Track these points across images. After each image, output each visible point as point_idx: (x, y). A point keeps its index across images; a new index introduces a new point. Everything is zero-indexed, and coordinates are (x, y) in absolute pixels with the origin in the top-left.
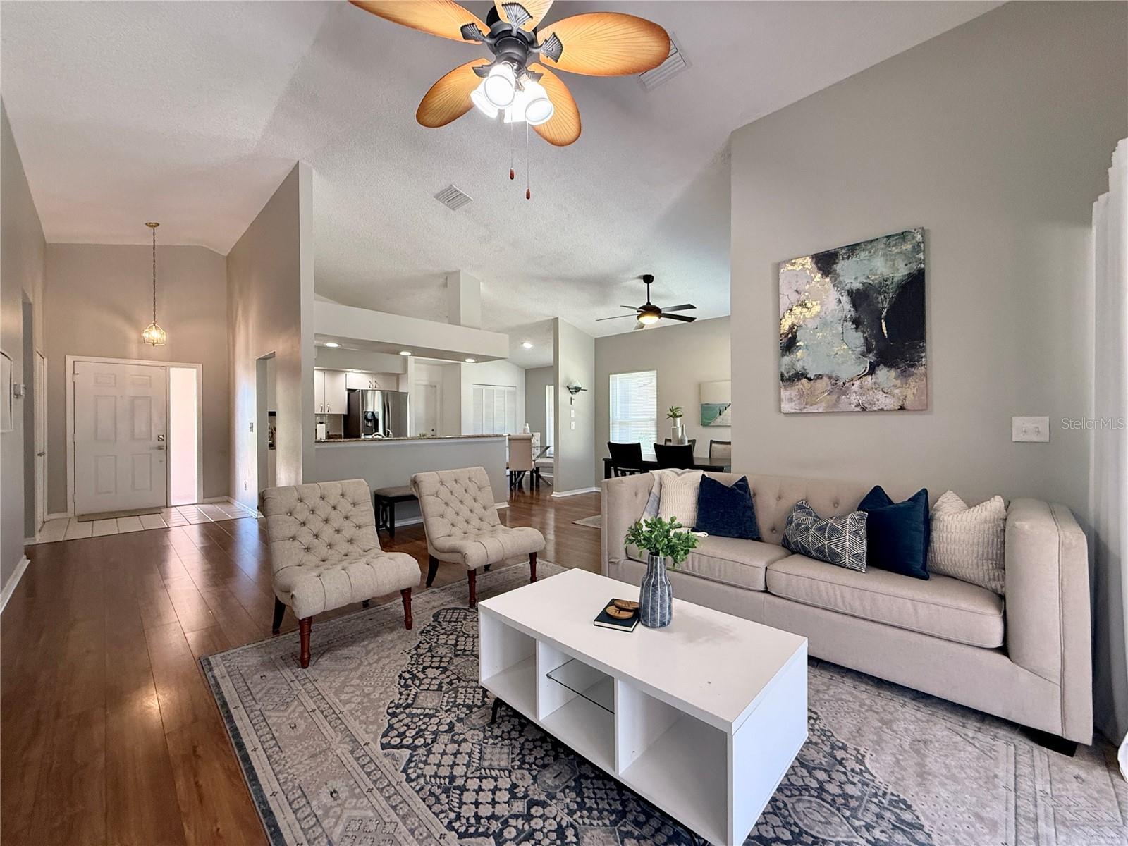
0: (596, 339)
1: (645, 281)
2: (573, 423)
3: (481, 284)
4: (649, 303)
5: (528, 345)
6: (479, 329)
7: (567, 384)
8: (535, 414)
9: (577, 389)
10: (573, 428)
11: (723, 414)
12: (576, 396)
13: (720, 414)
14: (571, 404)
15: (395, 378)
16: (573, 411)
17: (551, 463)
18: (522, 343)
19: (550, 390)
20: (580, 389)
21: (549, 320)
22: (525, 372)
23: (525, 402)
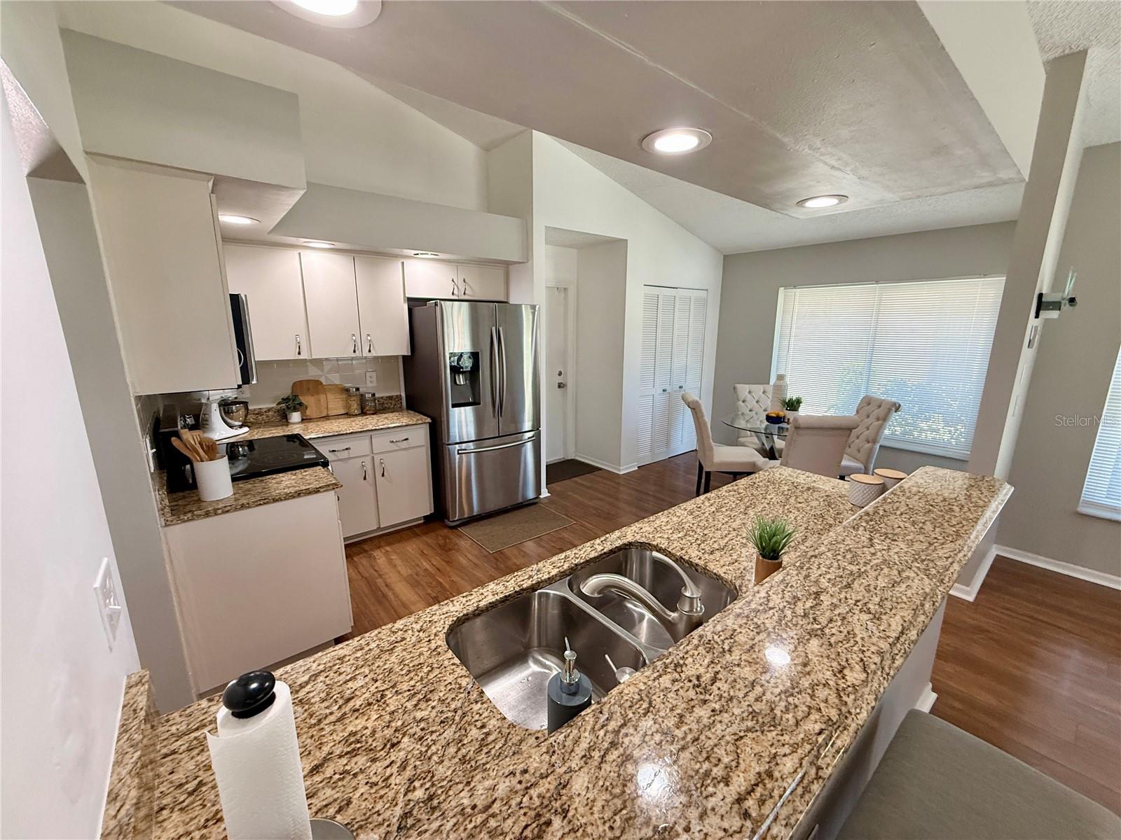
22: (724, 259)
23: (719, 320)
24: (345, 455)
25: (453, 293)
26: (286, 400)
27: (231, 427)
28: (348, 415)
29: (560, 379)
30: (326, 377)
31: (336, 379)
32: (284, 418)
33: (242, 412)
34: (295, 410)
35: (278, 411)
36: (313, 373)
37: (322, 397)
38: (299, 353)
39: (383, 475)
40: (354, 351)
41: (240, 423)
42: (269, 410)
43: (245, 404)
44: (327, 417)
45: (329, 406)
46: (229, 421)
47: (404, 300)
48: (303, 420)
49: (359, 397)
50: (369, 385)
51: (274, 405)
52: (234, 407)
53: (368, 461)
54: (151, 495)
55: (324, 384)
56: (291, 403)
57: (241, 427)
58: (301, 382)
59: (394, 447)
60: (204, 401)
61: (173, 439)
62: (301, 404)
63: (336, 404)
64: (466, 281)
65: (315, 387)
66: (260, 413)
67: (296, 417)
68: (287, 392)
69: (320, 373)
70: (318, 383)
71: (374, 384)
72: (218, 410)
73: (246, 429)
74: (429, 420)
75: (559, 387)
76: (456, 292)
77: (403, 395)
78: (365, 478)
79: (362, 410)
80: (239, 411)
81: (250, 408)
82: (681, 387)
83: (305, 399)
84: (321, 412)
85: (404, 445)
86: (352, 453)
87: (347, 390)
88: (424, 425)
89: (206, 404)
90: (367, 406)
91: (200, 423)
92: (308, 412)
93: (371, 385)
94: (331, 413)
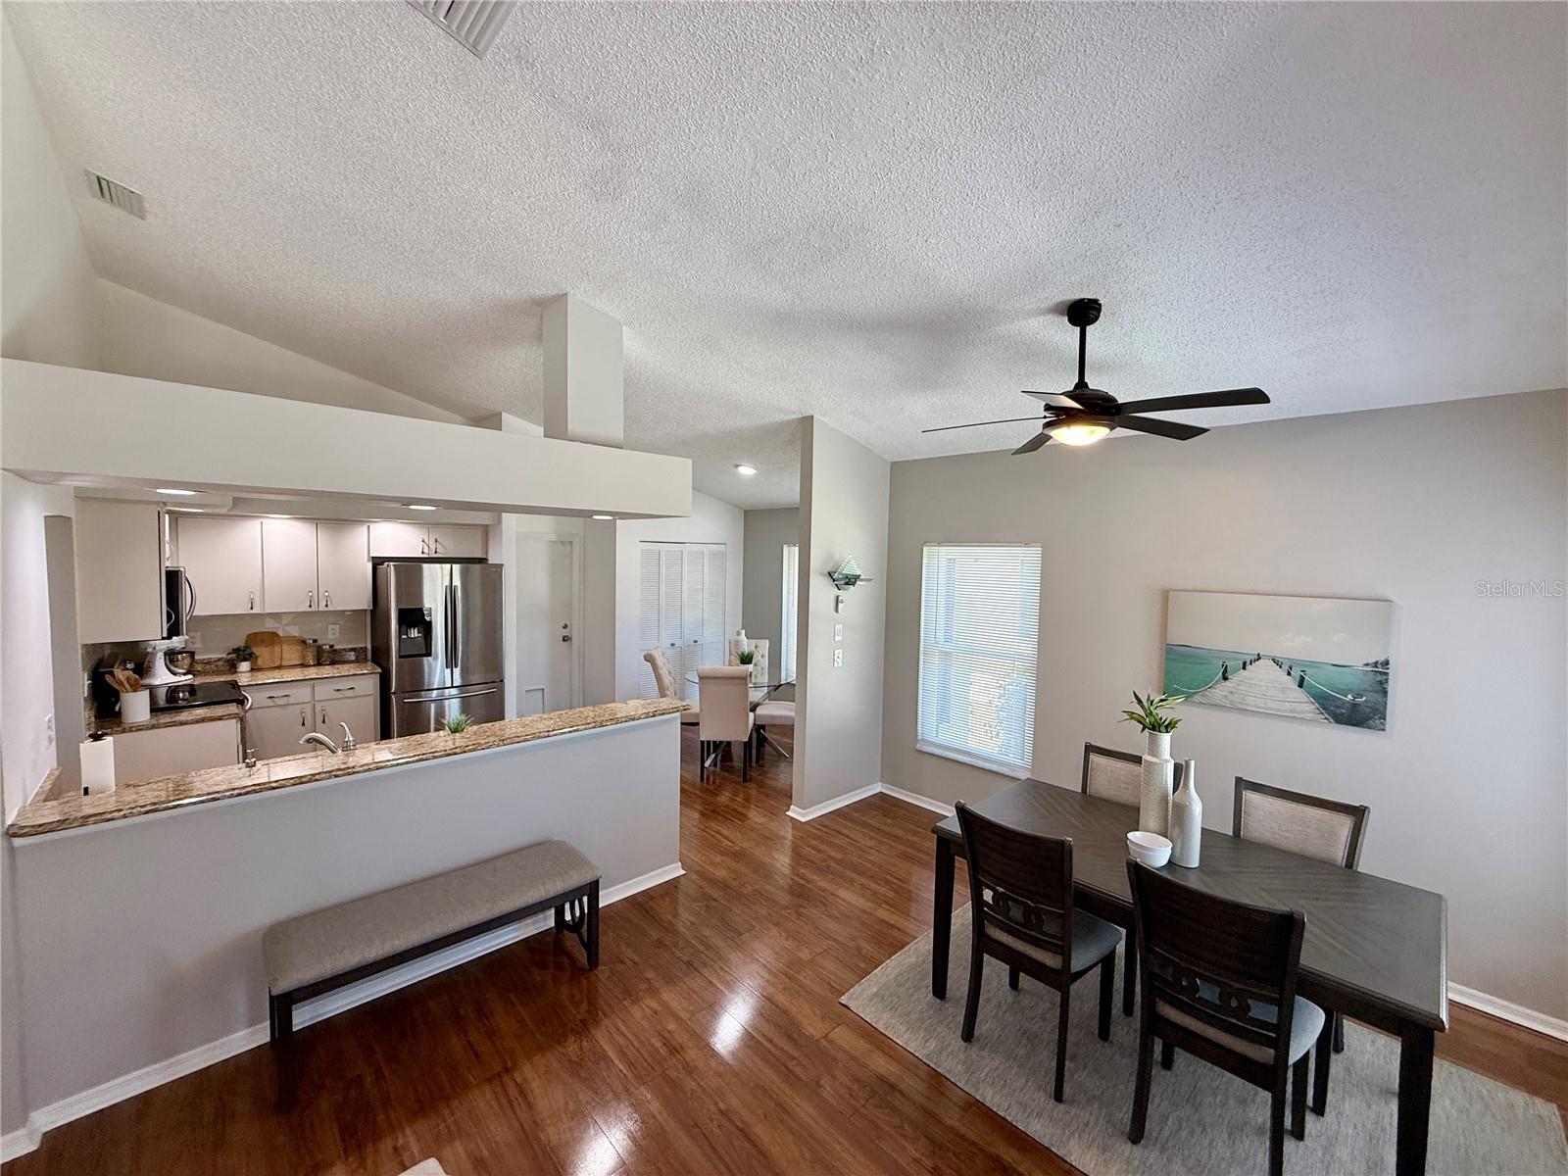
0: (893, 464)
1: (1073, 321)
2: (839, 652)
3: (624, 328)
4: (1081, 384)
5: (746, 471)
6: (621, 448)
7: (829, 569)
8: (760, 614)
9: (851, 580)
10: (839, 663)
11: (1235, 679)
12: (849, 594)
13: (1225, 678)
14: (837, 611)
15: (479, 534)
16: (839, 627)
17: (787, 717)
18: (737, 466)
19: (791, 556)
20: (857, 578)
21: (790, 422)
22: (745, 516)
23: (744, 573)
24: (284, 701)
25: (423, 553)
26: (236, 651)
27: (175, 674)
28: (303, 665)
29: (565, 632)
30: (284, 630)
31: (294, 631)
32: (232, 667)
33: (187, 661)
34: (245, 660)
35: (229, 660)
36: (270, 626)
37: (277, 649)
38: (252, 608)
39: (324, 722)
40: (310, 606)
41: (184, 671)
42: (219, 660)
43: (192, 654)
44: (279, 668)
45: (284, 657)
46: (173, 668)
47: (369, 560)
48: (252, 670)
49: (315, 649)
50: (330, 636)
51: (224, 656)
52: (180, 657)
53: (308, 709)
54: (83, 715)
55: (281, 635)
56: (243, 653)
57: (185, 674)
58: (256, 633)
59: (339, 695)
60: (149, 650)
61: (107, 676)
62: (251, 654)
63: (291, 654)
64: (439, 540)
65: (272, 638)
66: (208, 662)
67: (244, 666)
68: (241, 644)
69: (277, 625)
70: (274, 634)
71: (337, 635)
72: (163, 658)
73: (190, 676)
74: (380, 670)
75: (564, 640)
76: (426, 551)
77: (369, 647)
78: (303, 724)
79: (318, 660)
80: (184, 661)
81: (196, 658)
82: (696, 642)
83: (257, 650)
84: (273, 662)
85: (350, 693)
86: (292, 700)
87: (304, 642)
88: (373, 675)
89: (152, 653)
90: (326, 656)
91: (143, 668)
92: (260, 662)
93: (332, 636)
94: (284, 663)
